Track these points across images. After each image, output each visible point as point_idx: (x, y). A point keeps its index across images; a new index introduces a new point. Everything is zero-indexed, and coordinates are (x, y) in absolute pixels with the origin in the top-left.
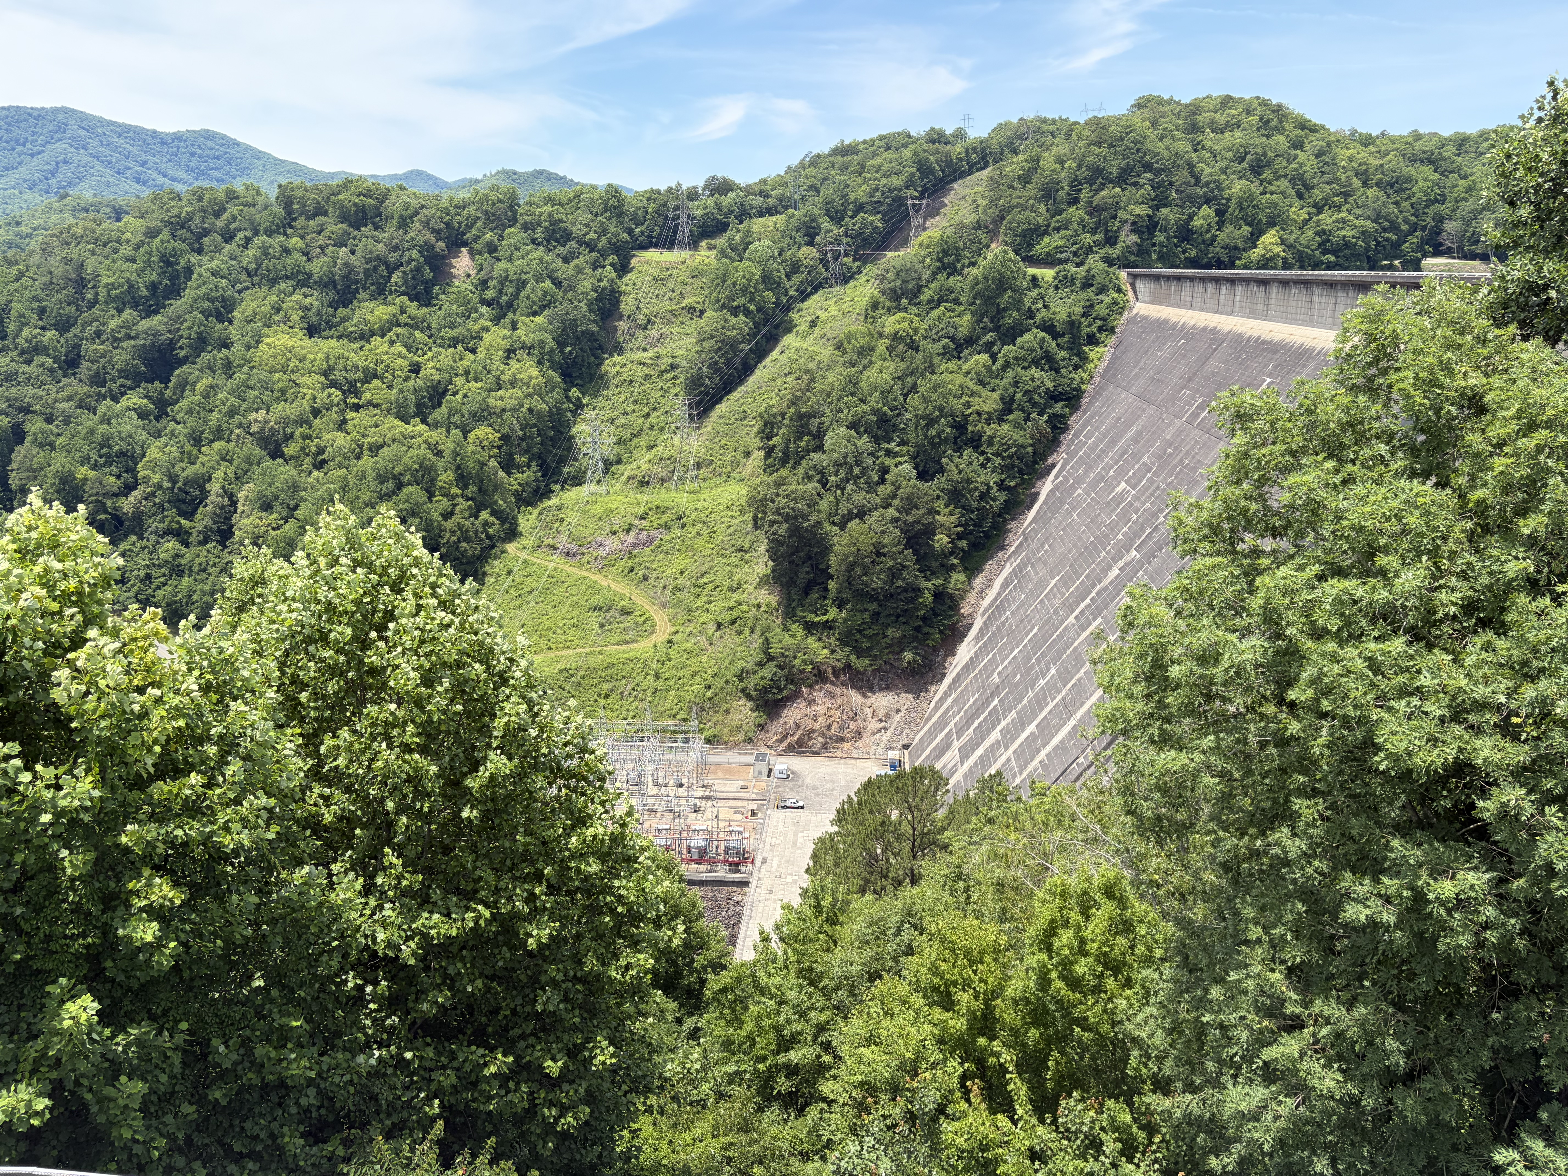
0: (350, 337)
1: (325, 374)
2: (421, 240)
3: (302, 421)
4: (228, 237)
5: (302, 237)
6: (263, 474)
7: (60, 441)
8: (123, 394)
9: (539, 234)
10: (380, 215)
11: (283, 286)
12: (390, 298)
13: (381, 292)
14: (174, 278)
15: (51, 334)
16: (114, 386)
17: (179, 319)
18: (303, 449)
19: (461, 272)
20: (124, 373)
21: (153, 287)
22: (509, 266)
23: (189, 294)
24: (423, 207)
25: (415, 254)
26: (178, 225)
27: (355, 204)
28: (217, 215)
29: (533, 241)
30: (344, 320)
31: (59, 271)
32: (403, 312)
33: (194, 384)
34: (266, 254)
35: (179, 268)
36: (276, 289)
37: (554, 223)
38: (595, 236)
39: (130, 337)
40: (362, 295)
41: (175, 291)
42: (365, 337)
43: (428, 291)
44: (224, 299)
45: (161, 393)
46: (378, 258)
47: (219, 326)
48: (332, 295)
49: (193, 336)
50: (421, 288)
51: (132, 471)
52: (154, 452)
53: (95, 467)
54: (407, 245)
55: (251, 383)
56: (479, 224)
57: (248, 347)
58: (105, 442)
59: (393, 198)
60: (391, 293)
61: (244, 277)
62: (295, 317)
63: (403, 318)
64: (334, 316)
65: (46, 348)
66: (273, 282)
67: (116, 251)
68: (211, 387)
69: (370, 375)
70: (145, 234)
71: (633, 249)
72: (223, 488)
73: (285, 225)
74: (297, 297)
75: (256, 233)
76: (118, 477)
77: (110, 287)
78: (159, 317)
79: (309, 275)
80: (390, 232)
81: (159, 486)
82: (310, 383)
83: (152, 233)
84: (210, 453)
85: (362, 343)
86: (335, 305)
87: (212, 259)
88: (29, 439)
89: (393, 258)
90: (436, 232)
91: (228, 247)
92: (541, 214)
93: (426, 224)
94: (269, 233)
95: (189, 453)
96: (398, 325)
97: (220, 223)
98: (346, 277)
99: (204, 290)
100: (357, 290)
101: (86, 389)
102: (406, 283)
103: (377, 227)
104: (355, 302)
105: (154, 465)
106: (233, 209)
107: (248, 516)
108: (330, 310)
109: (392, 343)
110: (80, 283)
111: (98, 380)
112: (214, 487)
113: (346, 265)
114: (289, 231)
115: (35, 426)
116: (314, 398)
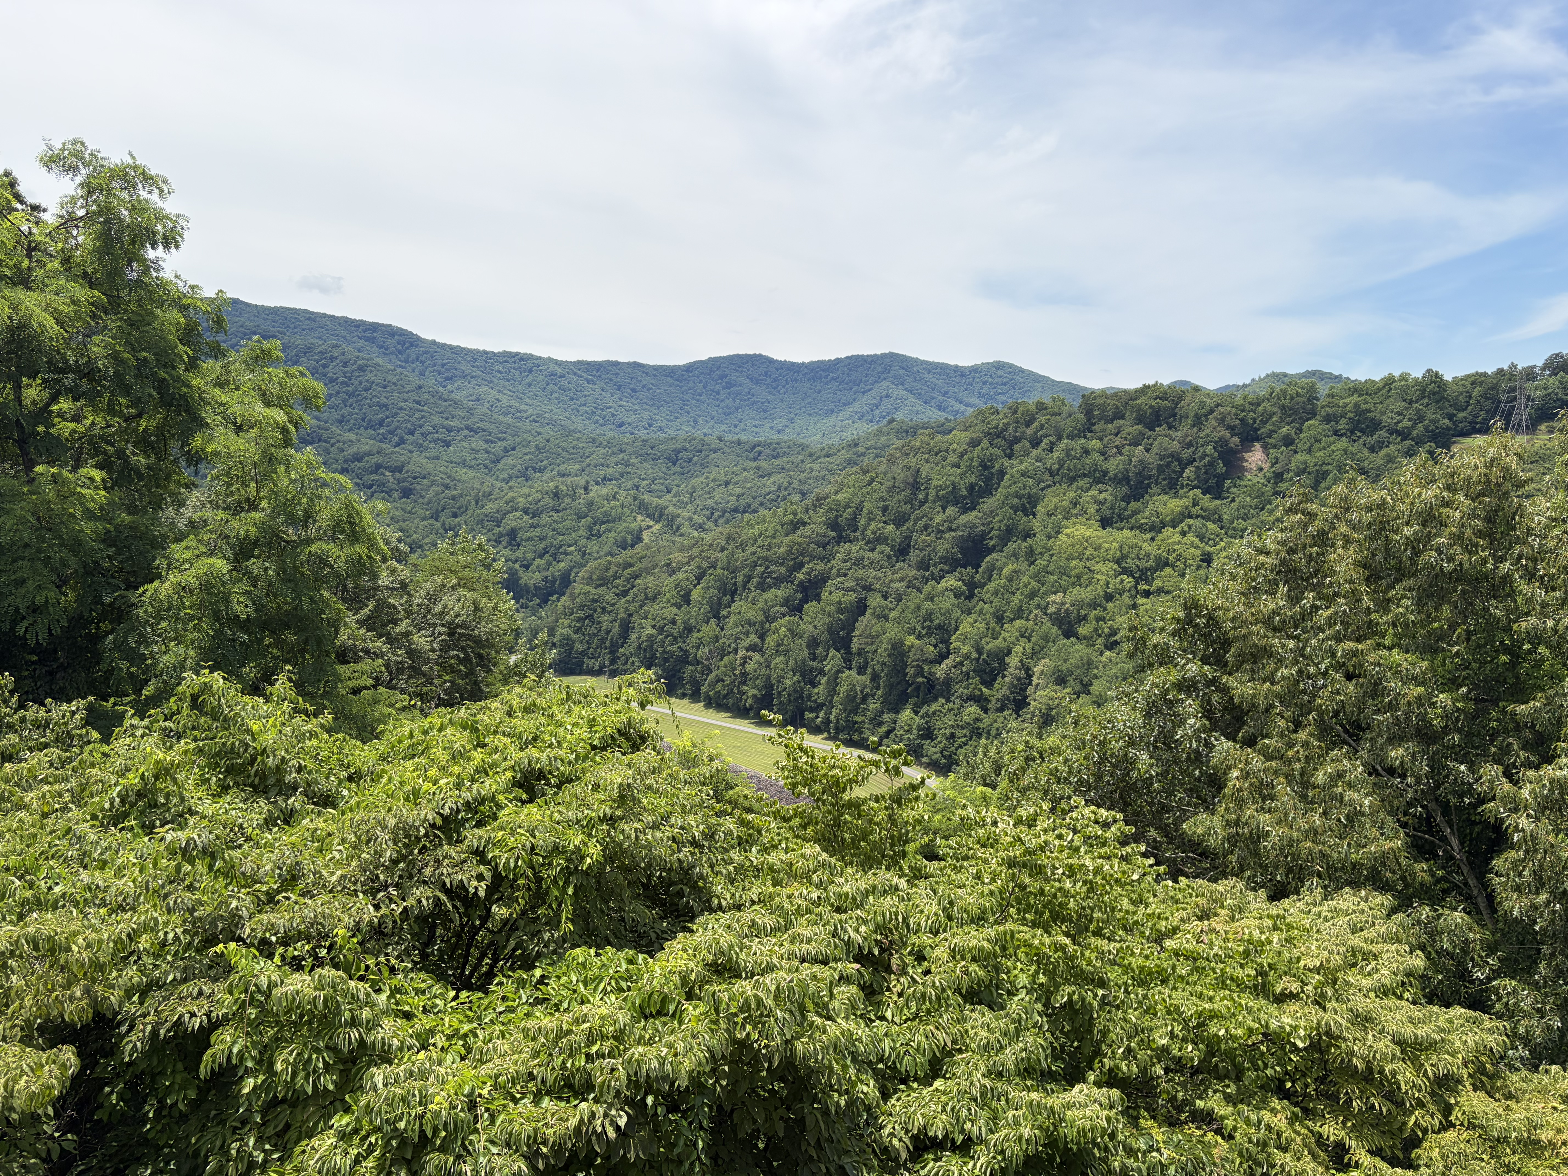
0: (1140, 528)
1: (1118, 562)
2: (1216, 436)
3: (1094, 605)
4: (1035, 443)
5: (1101, 439)
6: (1059, 651)
7: (893, 614)
8: (942, 577)
9: (1343, 425)
10: (1174, 415)
11: (1081, 483)
12: (1181, 492)
13: (1172, 486)
14: (989, 479)
15: (891, 527)
16: (935, 570)
17: (992, 513)
18: (1096, 630)
19: (1253, 466)
20: (944, 560)
21: (971, 487)
22: (1308, 457)
23: (1000, 494)
24: (1218, 405)
25: (1209, 449)
26: (995, 434)
27: (1151, 407)
28: (1028, 424)
29: (1335, 433)
30: (1135, 513)
31: (901, 477)
32: (1195, 504)
33: (1001, 569)
34: (1068, 455)
35: (994, 471)
36: (1074, 486)
37: (1359, 412)
38: (1409, 424)
39: (950, 529)
40: (1154, 489)
41: (988, 491)
42: (1156, 528)
43: (1219, 485)
44: (1030, 496)
45: (973, 577)
46: (1172, 455)
47: (1025, 519)
48: (1124, 490)
49: (1003, 527)
50: (1212, 482)
51: (947, 642)
52: (965, 627)
53: (919, 637)
54: (1201, 441)
55: (1051, 567)
56: (1275, 419)
57: (1049, 537)
58: (929, 616)
59: (1188, 399)
60: (1182, 487)
61: (1047, 476)
62: (1092, 510)
63: (1195, 511)
64: (1125, 509)
65: (886, 539)
66: (1072, 480)
67: (944, 459)
68: (1015, 572)
69: (1162, 564)
70: (969, 444)
71: (1454, 436)
72: (1021, 661)
73: (1086, 430)
74: (1094, 492)
75: (1060, 438)
76: (935, 646)
77: (939, 488)
78: (975, 513)
79: (1105, 473)
80: (1184, 430)
81: (967, 657)
82: (1104, 570)
83: (974, 443)
84: (1011, 631)
85: (1153, 534)
86: (1127, 499)
87: (1021, 462)
88: (869, 611)
89: (1186, 454)
90: (1231, 428)
91: (1034, 452)
92: (1346, 405)
93: (1222, 421)
94: (1071, 437)
95: (994, 629)
96: (1190, 517)
97: (1029, 431)
98: (1140, 473)
99: (1014, 489)
100: (1149, 486)
101: (914, 572)
102: (1198, 477)
103: (1170, 427)
104: (1147, 497)
105: (964, 639)
106: (1042, 419)
107: (1044, 689)
108: (1123, 504)
109: (1184, 534)
110: (915, 486)
111: (923, 565)
112: (1013, 661)
113: (1141, 461)
114: (1089, 435)
115: (875, 601)
116: (1108, 584)
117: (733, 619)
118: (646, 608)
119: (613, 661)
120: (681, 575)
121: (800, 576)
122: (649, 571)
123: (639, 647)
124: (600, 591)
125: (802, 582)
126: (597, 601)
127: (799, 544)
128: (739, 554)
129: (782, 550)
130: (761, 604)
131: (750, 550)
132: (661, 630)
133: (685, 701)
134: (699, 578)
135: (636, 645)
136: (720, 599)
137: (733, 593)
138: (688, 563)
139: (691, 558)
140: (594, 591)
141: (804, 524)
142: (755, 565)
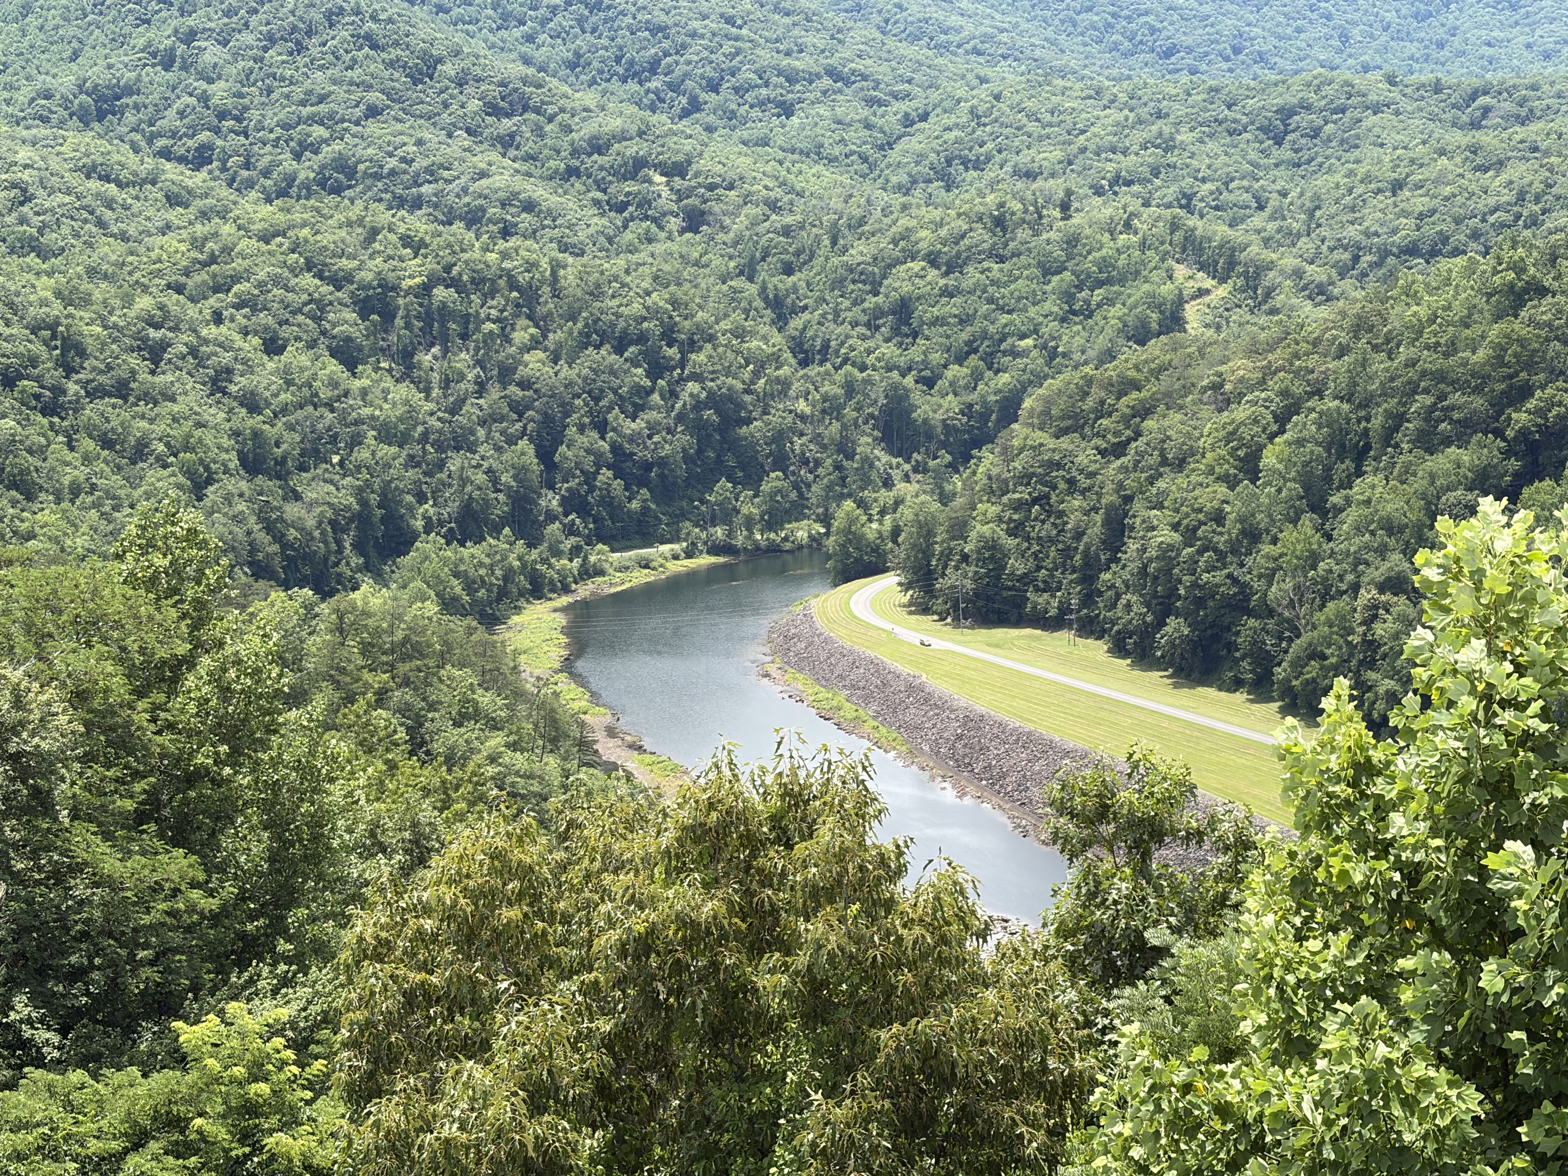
117: (1351, 516)
118: (1161, 484)
119: (1088, 599)
120: (1240, 413)
121: (1521, 418)
122: (1171, 401)
123: (1143, 571)
124: (1065, 443)
125: (1523, 433)
126: (1059, 466)
127: (1522, 342)
128: (1379, 364)
129: (1481, 354)
130: (1418, 484)
131: (1404, 353)
132: (1190, 535)
133: (1240, 697)
134: (1282, 419)
135: (1133, 567)
136: (1328, 469)
137: (1360, 455)
138: (1262, 382)
139: (1269, 372)
140: (1051, 443)
141: (1542, 291)
142: (1412, 390)
